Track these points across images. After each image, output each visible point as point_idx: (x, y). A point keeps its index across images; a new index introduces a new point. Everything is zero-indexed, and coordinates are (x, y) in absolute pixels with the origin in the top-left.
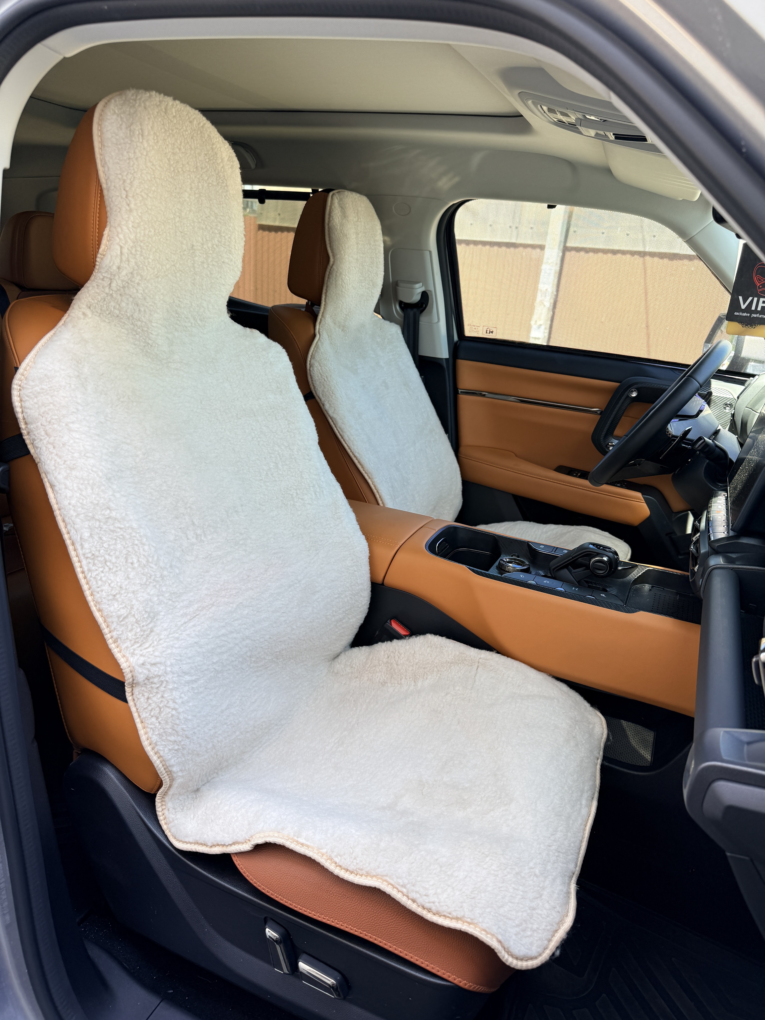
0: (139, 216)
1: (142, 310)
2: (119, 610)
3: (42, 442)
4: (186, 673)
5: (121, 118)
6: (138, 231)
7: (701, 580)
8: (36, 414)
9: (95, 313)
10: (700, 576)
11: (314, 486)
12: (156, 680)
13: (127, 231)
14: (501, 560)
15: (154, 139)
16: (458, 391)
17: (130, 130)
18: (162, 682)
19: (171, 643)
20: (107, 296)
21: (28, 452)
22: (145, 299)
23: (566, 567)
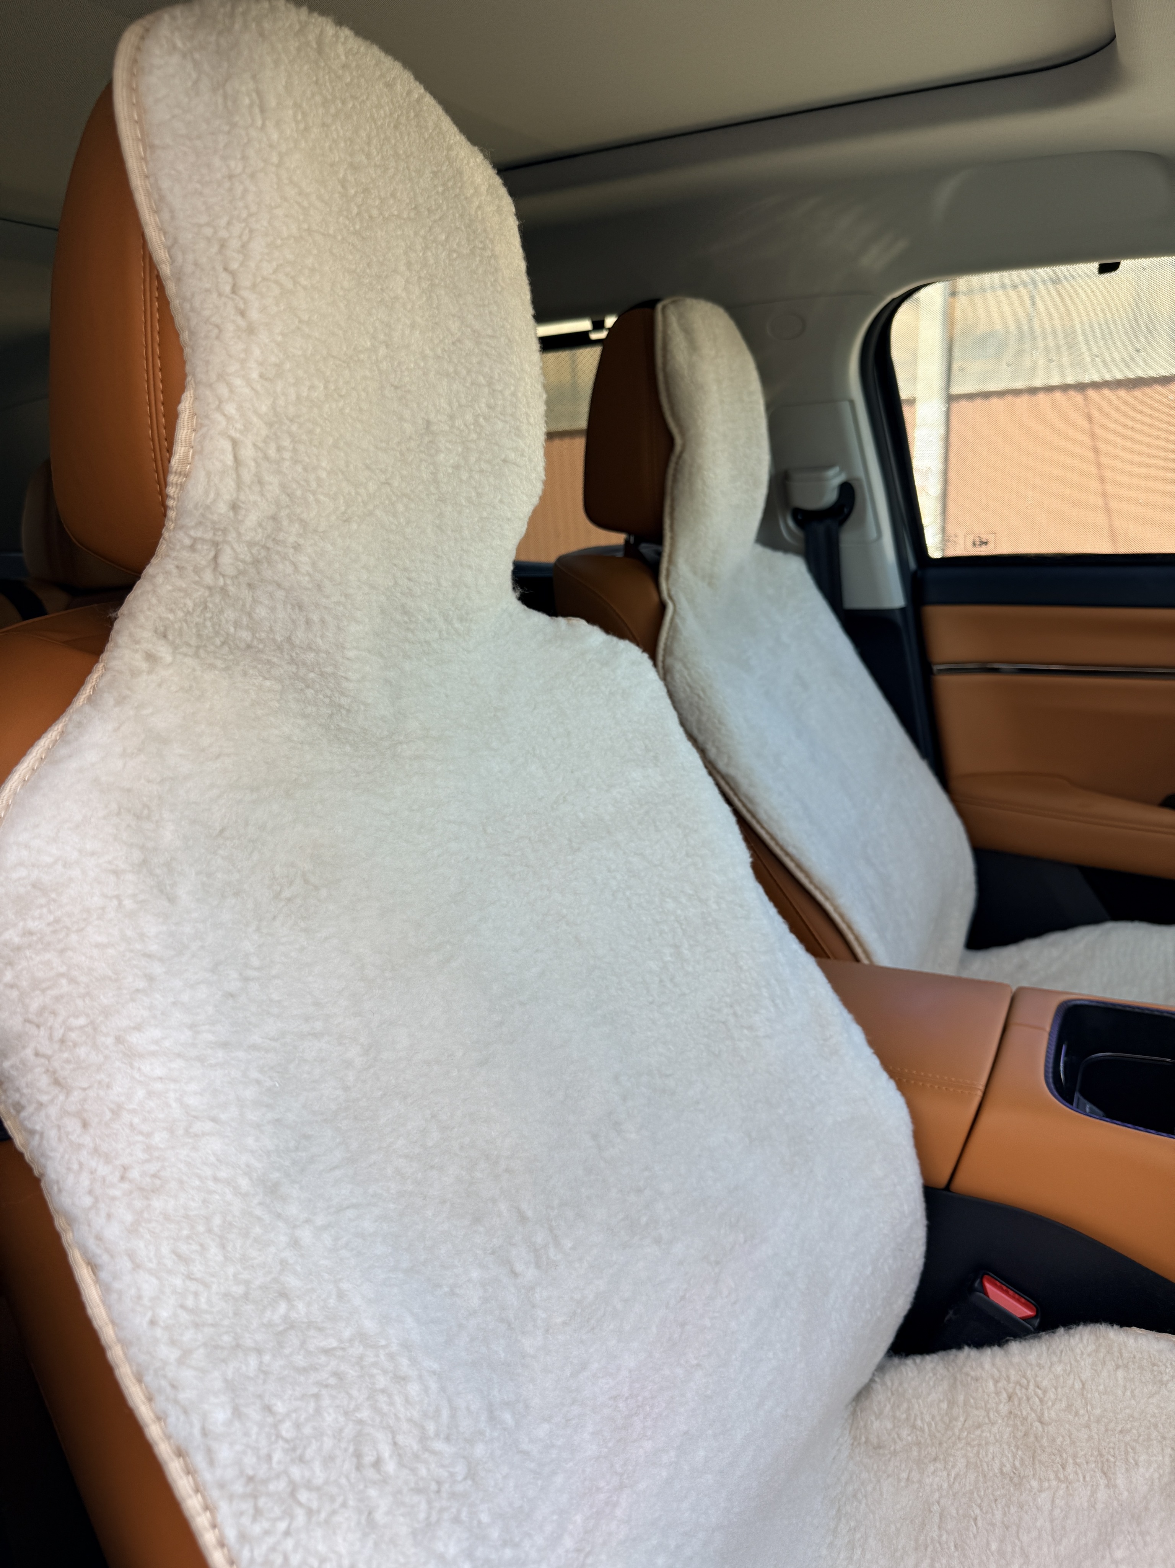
0: (278, 344)
1: (315, 618)
3: (43, 1113)
5: (196, 64)
6: (279, 389)
9: (184, 649)
13: (247, 391)
15: (297, 122)
16: (932, 669)
17: (225, 97)
20: (211, 595)
22: (319, 587)
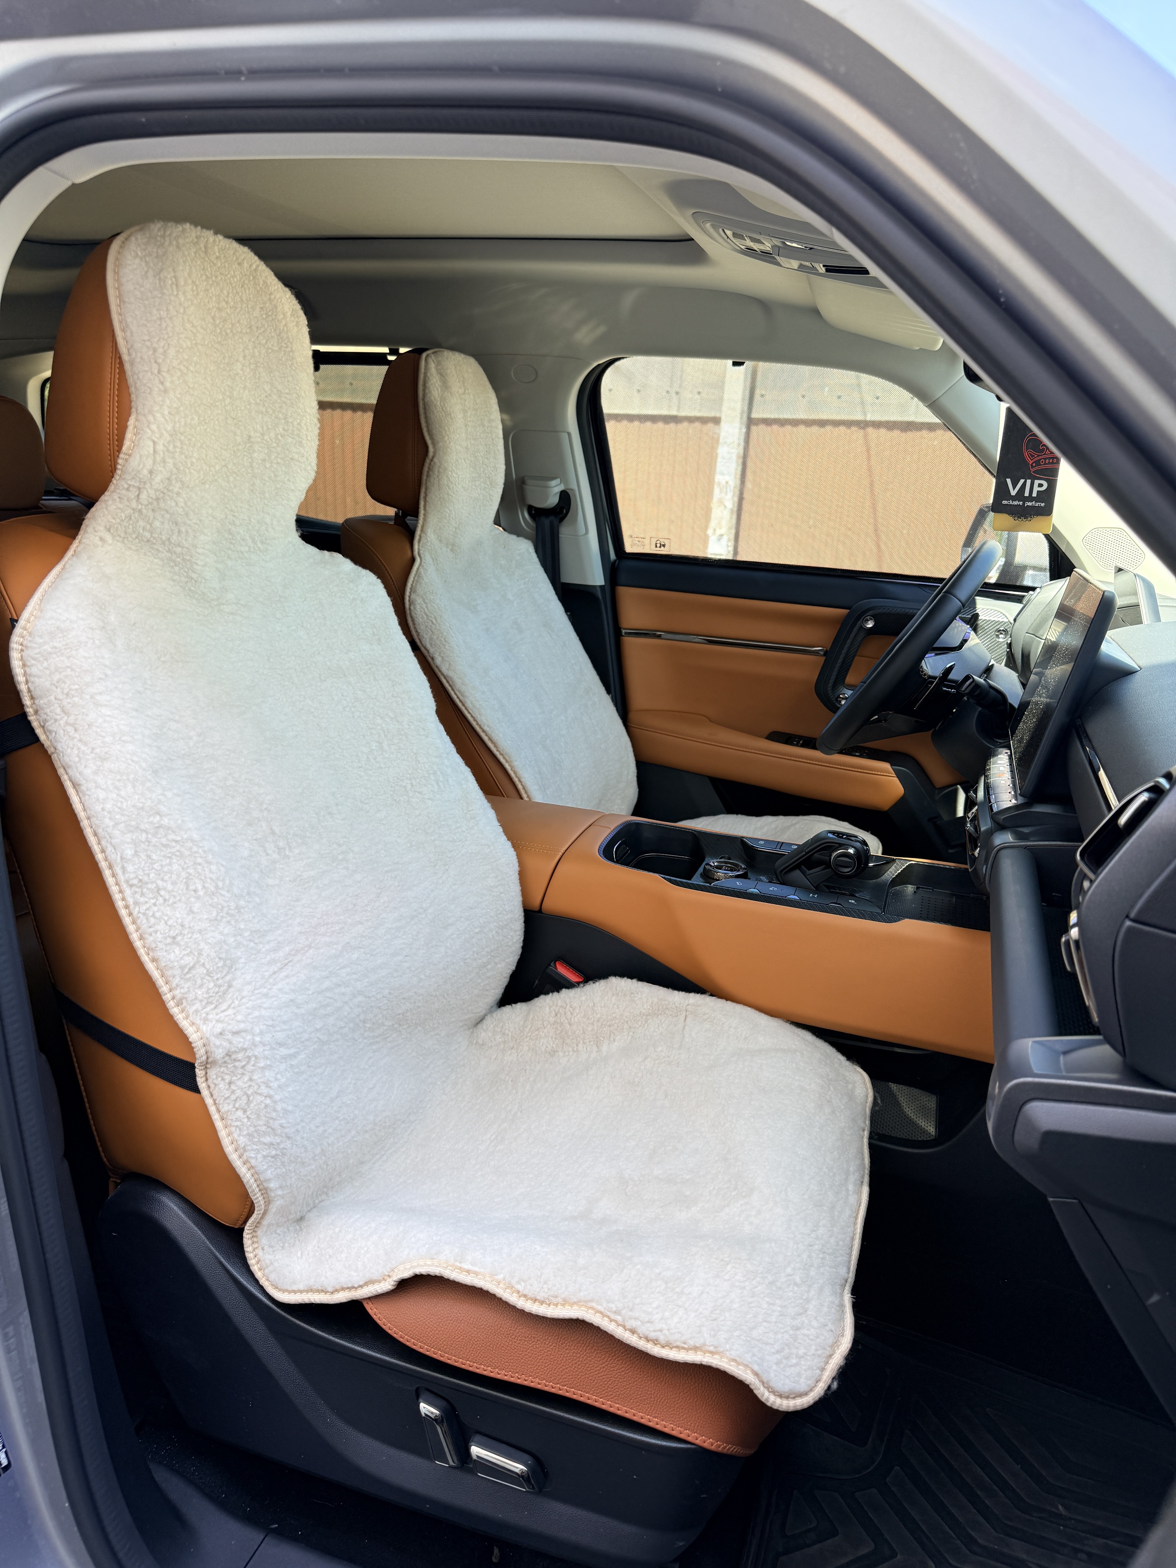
0: (178, 399)
1: (183, 529)
2: (182, 959)
3: (57, 724)
4: (281, 1045)
5: (147, 263)
6: (177, 419)
7: (985, 866)
8: (47, 684)
9: (117, 538)
10: (983, 862)
11: (435, 773)
12: (240, 1056)
13: (162, 419)
14: (707, 864)
15: (193, 291)
16: (621, 632)
17: (160, 279)
18: (249, 1057)
19: (259, 1001)
20: (134, 513)
21: (36, 739)
22: (187, 515)
23: (797, 867)
